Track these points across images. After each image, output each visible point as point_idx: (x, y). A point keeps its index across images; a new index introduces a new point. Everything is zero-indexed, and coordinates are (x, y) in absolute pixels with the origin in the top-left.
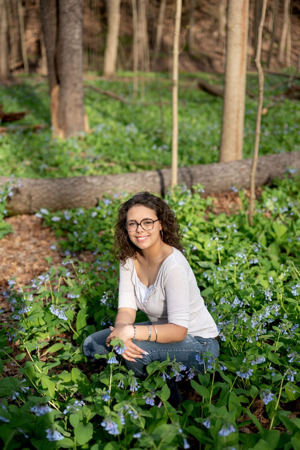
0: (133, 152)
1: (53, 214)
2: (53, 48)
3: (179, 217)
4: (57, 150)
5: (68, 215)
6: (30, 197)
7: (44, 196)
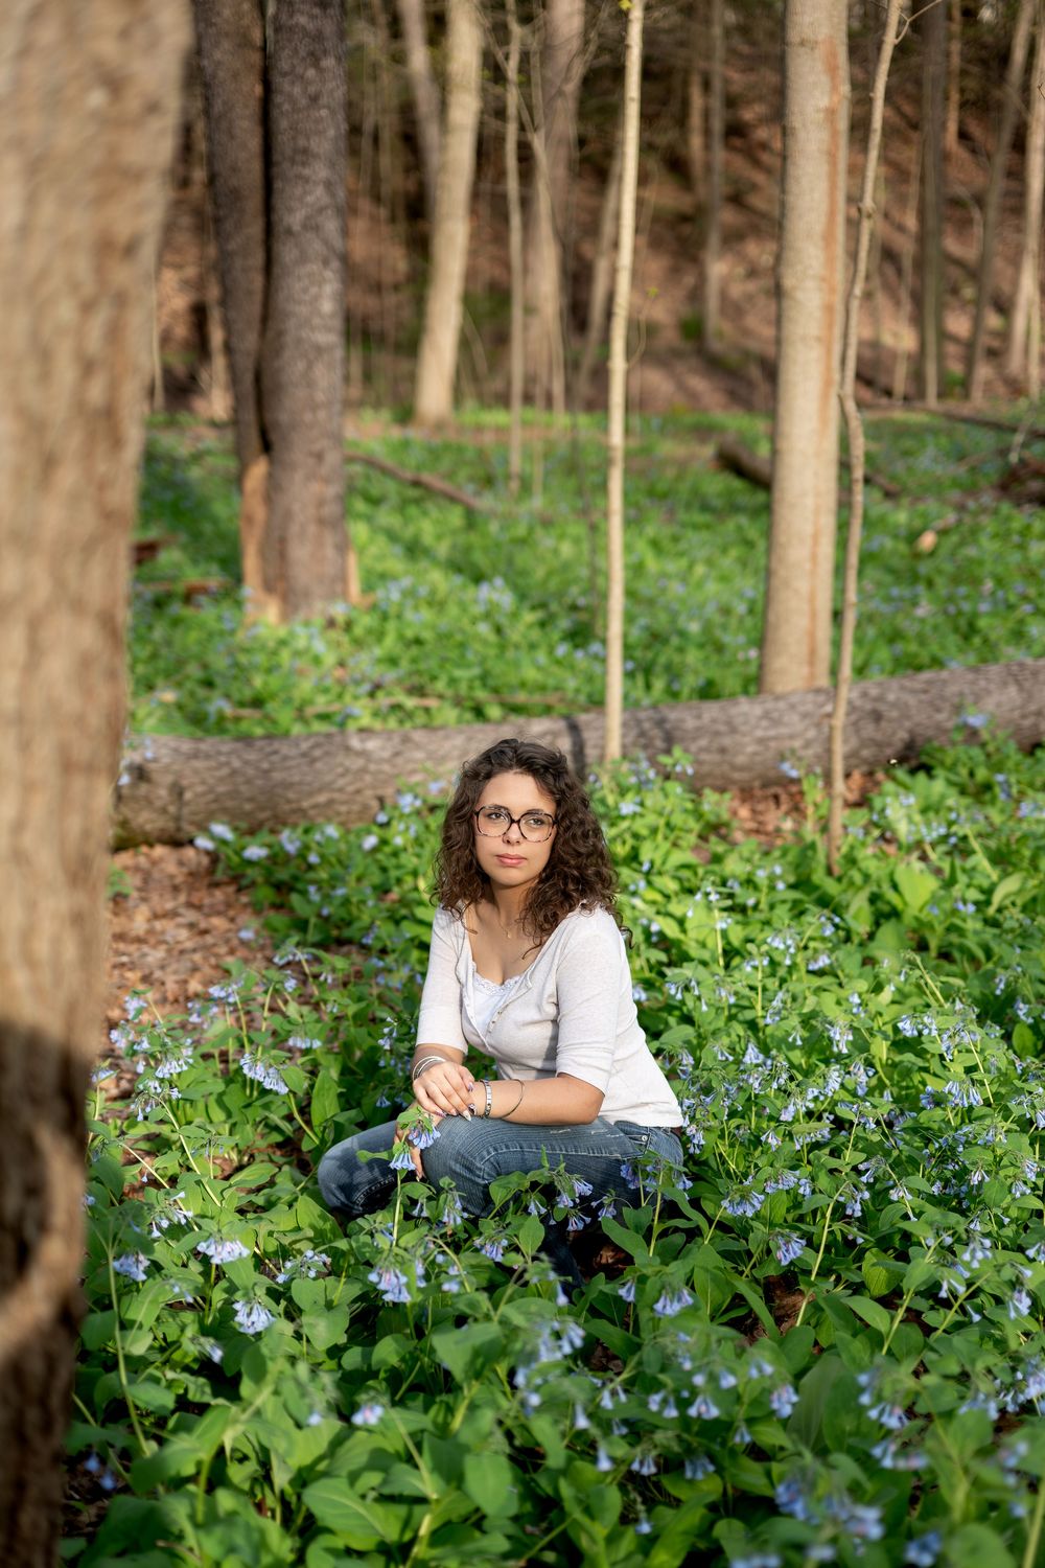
0: (497, 668)
1: (247, 839)
2: (249, 341)
3: (621, 850)
4: (261, 659)
5: (291, 842)
6: (178, 791)
7: (221, 789)
